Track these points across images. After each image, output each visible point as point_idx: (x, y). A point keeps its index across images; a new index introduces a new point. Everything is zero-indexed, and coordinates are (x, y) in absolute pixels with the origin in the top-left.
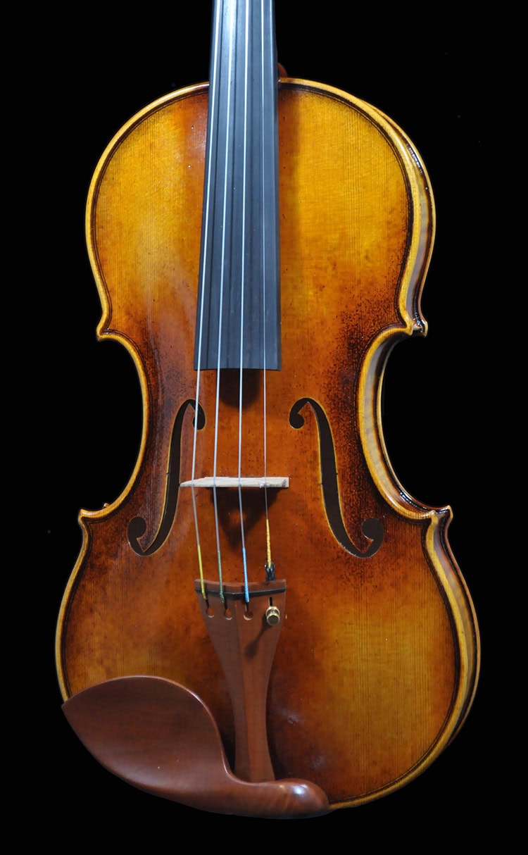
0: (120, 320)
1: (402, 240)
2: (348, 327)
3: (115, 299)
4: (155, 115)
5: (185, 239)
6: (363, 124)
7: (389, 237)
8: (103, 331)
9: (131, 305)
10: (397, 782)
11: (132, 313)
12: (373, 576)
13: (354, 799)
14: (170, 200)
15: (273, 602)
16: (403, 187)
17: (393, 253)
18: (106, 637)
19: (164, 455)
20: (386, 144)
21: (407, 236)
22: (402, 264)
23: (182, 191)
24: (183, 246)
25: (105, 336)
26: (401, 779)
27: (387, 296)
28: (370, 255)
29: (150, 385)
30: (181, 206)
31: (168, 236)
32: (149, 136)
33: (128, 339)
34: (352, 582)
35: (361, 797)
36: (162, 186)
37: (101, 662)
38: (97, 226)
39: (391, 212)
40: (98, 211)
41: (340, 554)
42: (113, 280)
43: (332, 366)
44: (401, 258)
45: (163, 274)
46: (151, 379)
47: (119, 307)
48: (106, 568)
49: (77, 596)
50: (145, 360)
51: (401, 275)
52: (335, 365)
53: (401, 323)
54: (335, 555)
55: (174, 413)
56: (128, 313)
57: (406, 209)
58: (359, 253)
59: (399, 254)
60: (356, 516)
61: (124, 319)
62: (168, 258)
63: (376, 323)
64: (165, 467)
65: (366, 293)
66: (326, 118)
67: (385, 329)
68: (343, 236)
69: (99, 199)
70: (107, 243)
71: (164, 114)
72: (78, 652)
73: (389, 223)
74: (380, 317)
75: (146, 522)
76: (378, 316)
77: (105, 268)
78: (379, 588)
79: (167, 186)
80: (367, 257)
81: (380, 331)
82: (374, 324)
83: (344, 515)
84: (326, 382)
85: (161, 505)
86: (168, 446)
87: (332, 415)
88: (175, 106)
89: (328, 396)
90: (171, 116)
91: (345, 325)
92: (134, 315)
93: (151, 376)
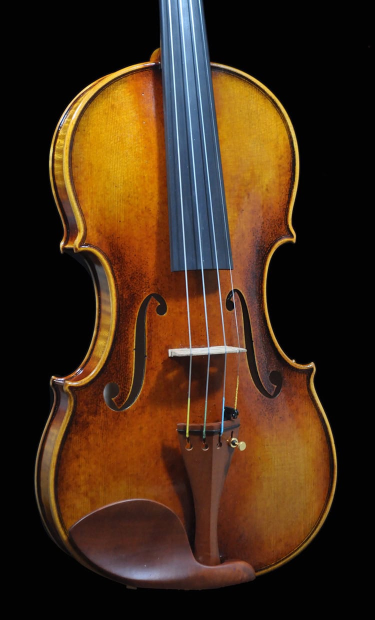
0: (93, 236)
1: (288, 178)
2: (256, 238)
3: (88, 221)
4: (114, 84)
5: (145, 175)
6: (261, 96)
7: (280, 176)
8: (81, 244)
9: (101, 225)
10: (296, 551)
11: (102, 230)
12: (278, 411)
13: (268, 567)
14: (131, 148)
15: (233, 435)
16: (288, 142)
17: (282, 187)
18: (90, 476)
19: (130, 336)
20: (276, 111)
21: (292, 175)
22: (289, 195)
23: (140, 141)
24: (145, 181)
25: (84, 248)
26: (298, 548)
27: (280, 216)
28: (269, 189)
29: (117, 284)
30: (141, 152)
31: (132, 174)
32: (110, 99)
33: (100, 251)
34: (267, 415)
35: (273, 565)
36: (124, 137)
37: (86, 494)
38: (73, 166)
39: (280, 159)
40: (74, 154)
41: (259, 397)
42: (87, 206)
43: (248, 266)
44: (288, 190)
45: (128, 201)
46: (117, 280)
47: (92, 227)
48: (88, 423)
49: (65, 447)
50: (113, 266)
51: (289, 202)
53: (289, 235)
54: (256, 398)
55: (138, 304)
56: (99, 231)
57: (290, 156)
58: (262, 187)
59: (287, 187)
60: (265, 370)
61: (96, 235)
62: (132, 190)
63: (273, 235)
64: (132, 345)
65: (267, 214)
66: (235, 92)
67: (279, 240)
68: (253, 174)
69: (74, 146)
70: (81, 179)
71: (121, 84)
72: (67, 489)
73: (279, 166)
74: (275, 231)
75: (119, 386)
76: (274, 230)
77: (80, 198)
78: (282, 419)
79: (128, 136)
80: (267, 190)
81: (276, 241)
82: (272, 236)
83: (259, 370)
84: (245, 277)
85: (131, 372)
86: (134, 329)
87: (249, 300)
88: (129, 78)
89: (246, 287)
90: (126, 85)
91: (254, 237)
92: (103, 232)
93: (117, 277)
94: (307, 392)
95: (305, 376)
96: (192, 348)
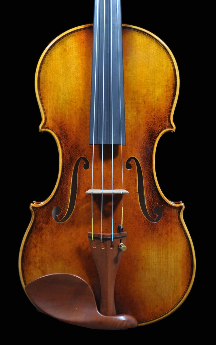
0: (50, 123)
1: (172, 93)
2: (149, 128)
3: (48, 114)
4: (67, 37)
5: (81, 89)
6: (156, 44)
7: (167, 91)
8: (42, 128)
9: (55, 117)
10: (166, 314)
11: (55, 120)
12: (158, 230)
13: (149, 321)
14: (74, 73)
15: (122, 241)
16: (173, 71)
17: (168, 98)
18: (42, 257)
19: (69, 180)
20: (166, 53)
21: (174, 91)
22: (172, 103)
23: (79, 69)
24: (80, 93)
25: (43, 130)
26: (168, 312)
27: (165, 115)
28: (158, 98)
29: (63, 151)
30: (79, 76)
31: (73, 88)
32: (64, 46)
33: (54, 131)
34: (150, 232)
35: (152, 320)
36: (70, 67)
37: (39, 268)
38: (40, 83)
39: (167, 81)
40: (41, 76)
41: (145, 221)
42: (47, 106)
43: (143, 144)
44: (171, 100)
45: (70, 104)
46: (64, 148)
47: (50, 117)
48: (42, 228)
49: (29, 240)
50: (61, 140)
51: (171, 107)
52: (144, 143)
53: (171, 127)
54: (143, 221)
55: (74, 162)
56: (54, 120)
57: (174, 80)
58: (154, 98)
59: (171, 98)
60: (151, 205)
61: (52, 123)
62: (73, 98)
63: (161, 126)
64: (69, 185)
65: (157, 114)
66: (141, 42)
67: (164, 129)
68: (148, 90)
69: (41, 72)
70: (44, 90)
71: (71, 37)
72: (29, 264)
73: (166, 86)
74: (162, 124)
75: (61, 208)
76: (161, 124)
77: (44, 101)
78: (161, 235)
79: (72, 67)
80: (157, 99)
81: (162, 130)
82: (160, 127)
83: (147, 205)
84: (140, 150)
85: (68, 201)
86: (71, 176)
87: (142, 164)
88: (76, 33)
89: (141, 156)
90: (74, 38)
91: (148, 127)
92: (56, 121)
93: (63, 147)
94: (178, 221)
95: (177, 211)
96: (103, 189)
